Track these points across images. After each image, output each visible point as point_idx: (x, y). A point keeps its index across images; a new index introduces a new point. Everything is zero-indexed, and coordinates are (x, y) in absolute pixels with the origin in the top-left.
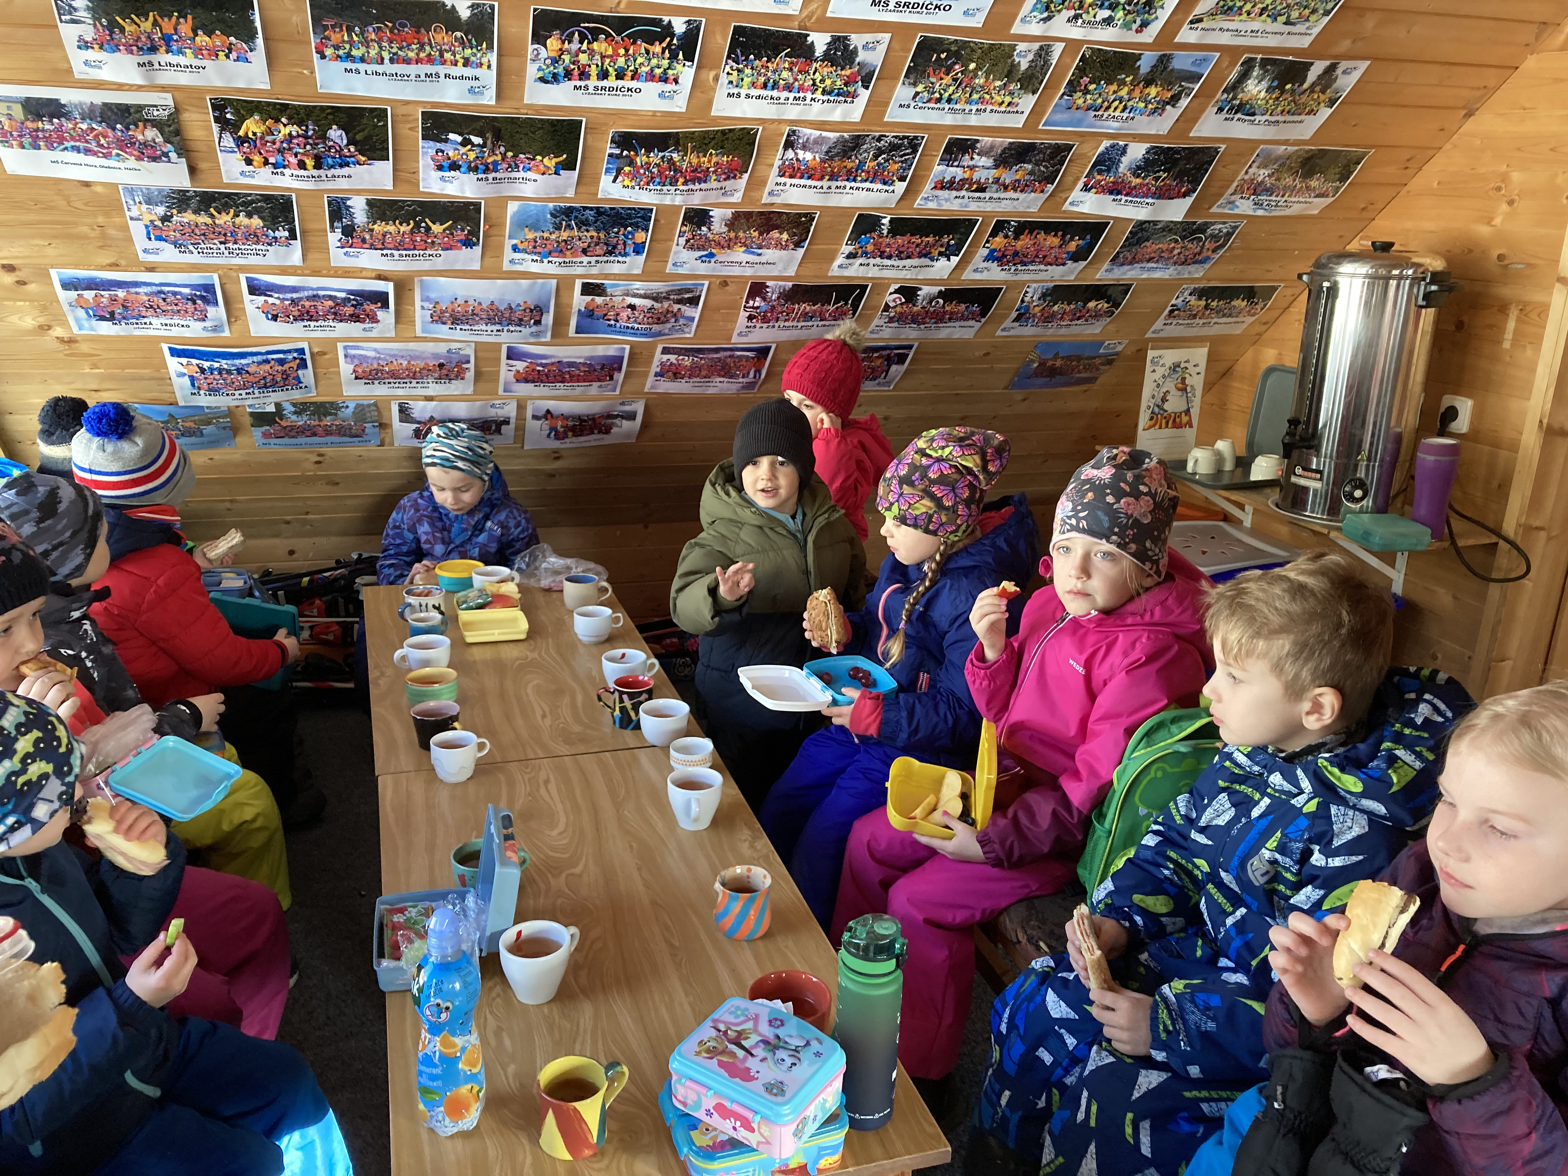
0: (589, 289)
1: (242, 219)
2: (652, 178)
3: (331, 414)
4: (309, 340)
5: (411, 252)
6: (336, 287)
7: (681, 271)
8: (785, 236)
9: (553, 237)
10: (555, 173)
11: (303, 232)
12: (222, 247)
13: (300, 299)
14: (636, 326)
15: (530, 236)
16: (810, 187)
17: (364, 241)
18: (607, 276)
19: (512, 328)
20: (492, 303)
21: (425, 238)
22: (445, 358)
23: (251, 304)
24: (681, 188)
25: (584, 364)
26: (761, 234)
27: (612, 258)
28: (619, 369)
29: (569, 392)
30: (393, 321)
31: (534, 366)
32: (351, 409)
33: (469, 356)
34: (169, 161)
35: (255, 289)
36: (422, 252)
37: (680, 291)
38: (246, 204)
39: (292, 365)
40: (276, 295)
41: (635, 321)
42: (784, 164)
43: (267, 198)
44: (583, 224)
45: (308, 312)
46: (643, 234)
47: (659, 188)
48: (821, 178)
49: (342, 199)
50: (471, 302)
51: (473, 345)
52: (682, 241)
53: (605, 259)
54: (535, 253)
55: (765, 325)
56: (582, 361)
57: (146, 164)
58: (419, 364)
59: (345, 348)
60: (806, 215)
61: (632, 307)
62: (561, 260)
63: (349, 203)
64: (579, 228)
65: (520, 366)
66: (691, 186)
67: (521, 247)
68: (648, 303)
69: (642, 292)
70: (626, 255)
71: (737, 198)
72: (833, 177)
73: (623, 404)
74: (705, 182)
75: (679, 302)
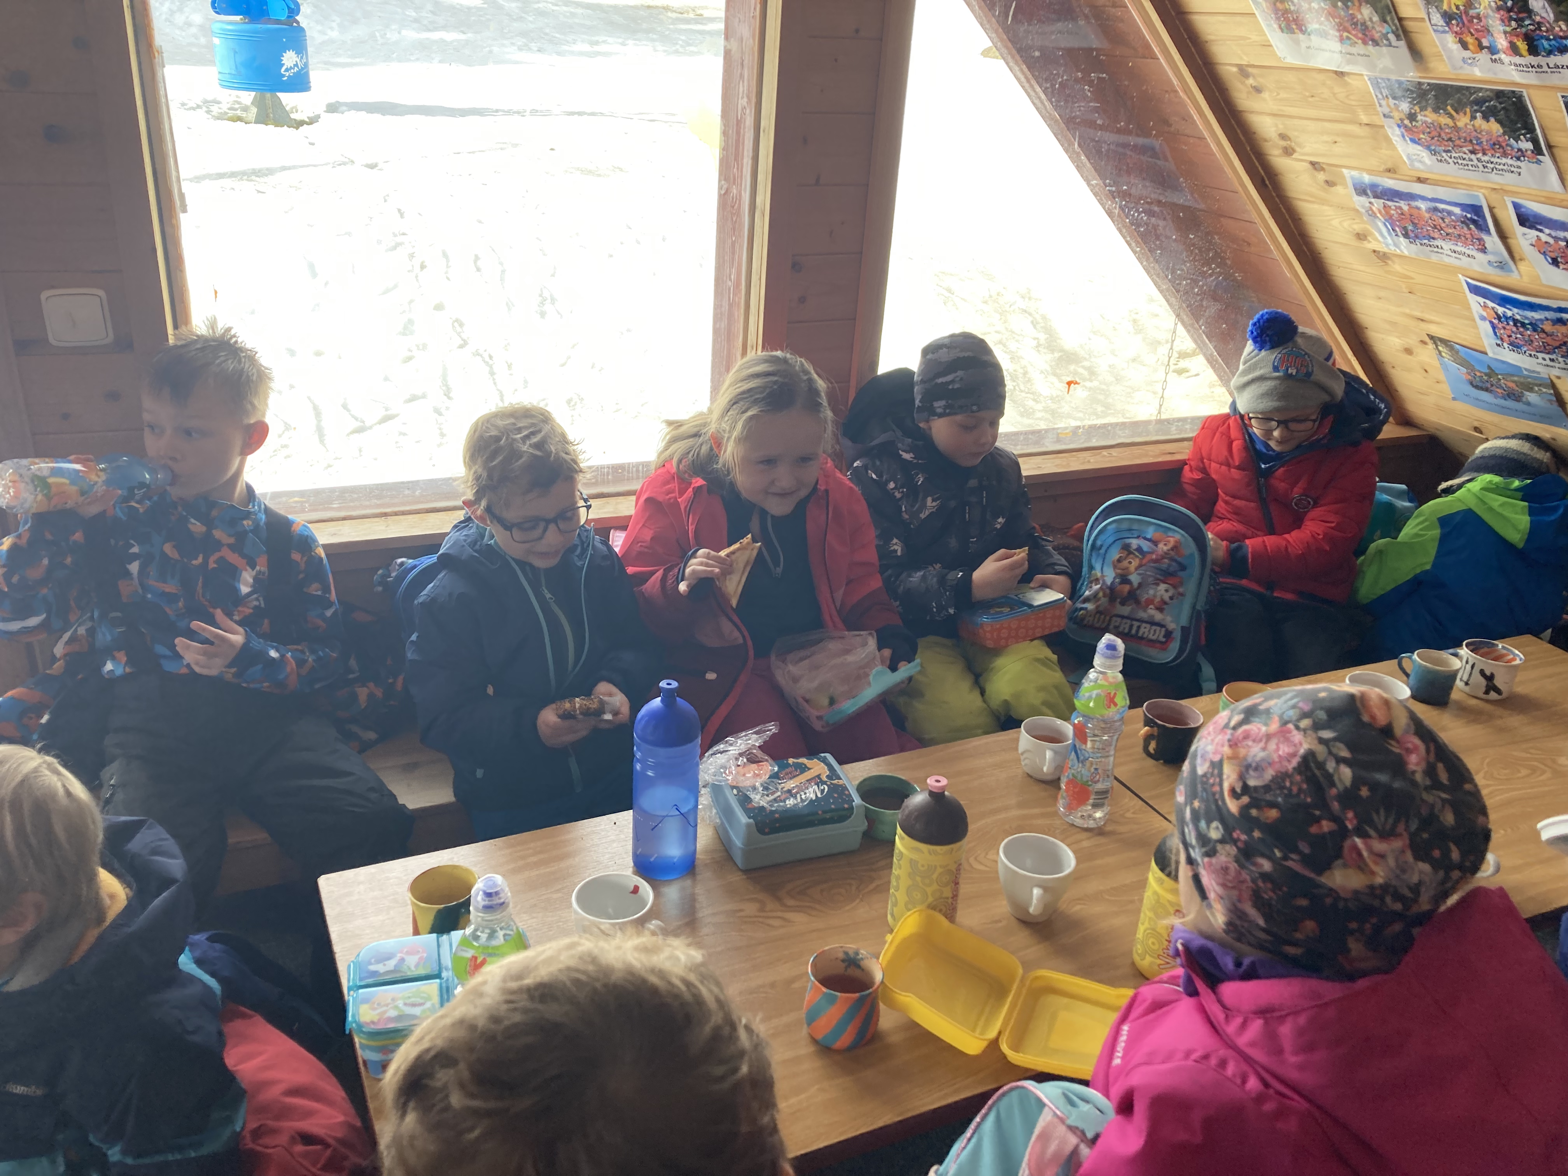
1: (1479, 121)
11: (1550, 147)
12: (1473, 157)
23: (1523, 238)
34: (1390, 45)
35: (1526, 219)
38: (1479, 102)
40: (1547, 231)
43: (1499, 95)
57: (1371, 48)
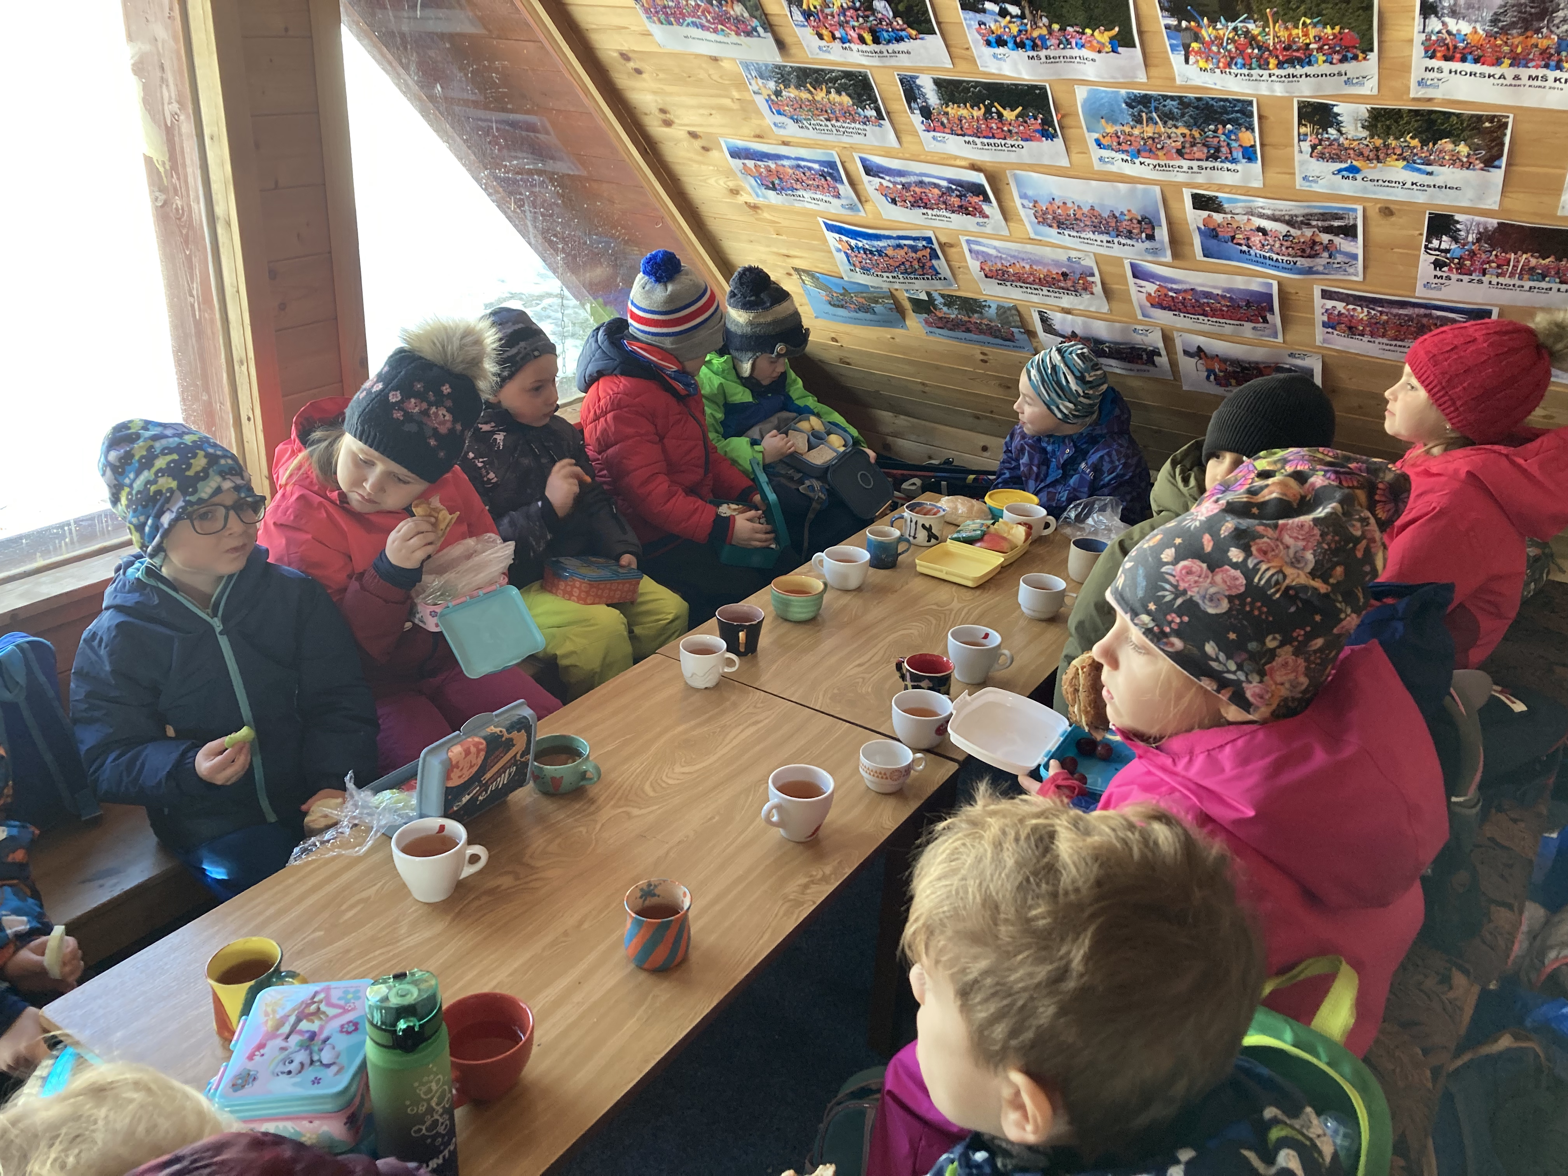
0: (1201, 202)
1: (833, 95)
2: (1232, 58)
3: (977, 312)
4: (933, 229)
5: (992, 141)
6: (936, 174)
7: (1316, 188)
8: (1463, 149)
9: (1136, 132)
10: (1113, 51)
11: (888, 113)
12: (828, 123)
13: (910, 184)
14: (1275, 257)
15: (1110, 129)
16: (1482, 75)
17: (942, 124)
18: (1221, 187)
19: (1123, 241)
20: (1092, 208)
21: (1000, 125)
22: (1068, 267)
23: (870, 184)
24: (1277, 72)
25: (1224, 297)
26: (1424, 143)
27: (1218, 164)
28: (1271, 310)
29: (1216, 329)
30: (1001, 217)
31: (1165, 291)
32: (993, 311)
33: (1092, 268)
34: (759, 36)
35: (870, 170)
36: (1003, 142)
37: (1324, 216)
38: (834, 80)
39: (924, 253)
40: (887, 178)
41: (1271, 250)
42: (1428, 39)
43: (848, 75)
44: (1167, 117)
45: (921, 199)
46: (1249, 133)
47: (1246, 71)
48: (1498, 62)
49: (911, 77)
50: (1070, 205)
51: (1092, 255)
52: (1306, 146)
53: (1209, 164)
54: (1123, 151)
55: (1466, 278)
56: (1220, 292)
57: (743, 39)
58: (1042, 271)
59: (968, 241)
60: (1491, 119)
61: (1263, 231)
62: (1155, 162)
63: (918, 82)
64: (1165, 123)
65: (1151, 288)
66: (1291, 71)
67: (1105, 142)
68: (1283, 228)
69: (1269, 212)
70: (1234, 161)
71: (1370, 88)
72: (1517, 61)
73: (1291, 355)
74: (1310, 63)
75: (1328, 230)
